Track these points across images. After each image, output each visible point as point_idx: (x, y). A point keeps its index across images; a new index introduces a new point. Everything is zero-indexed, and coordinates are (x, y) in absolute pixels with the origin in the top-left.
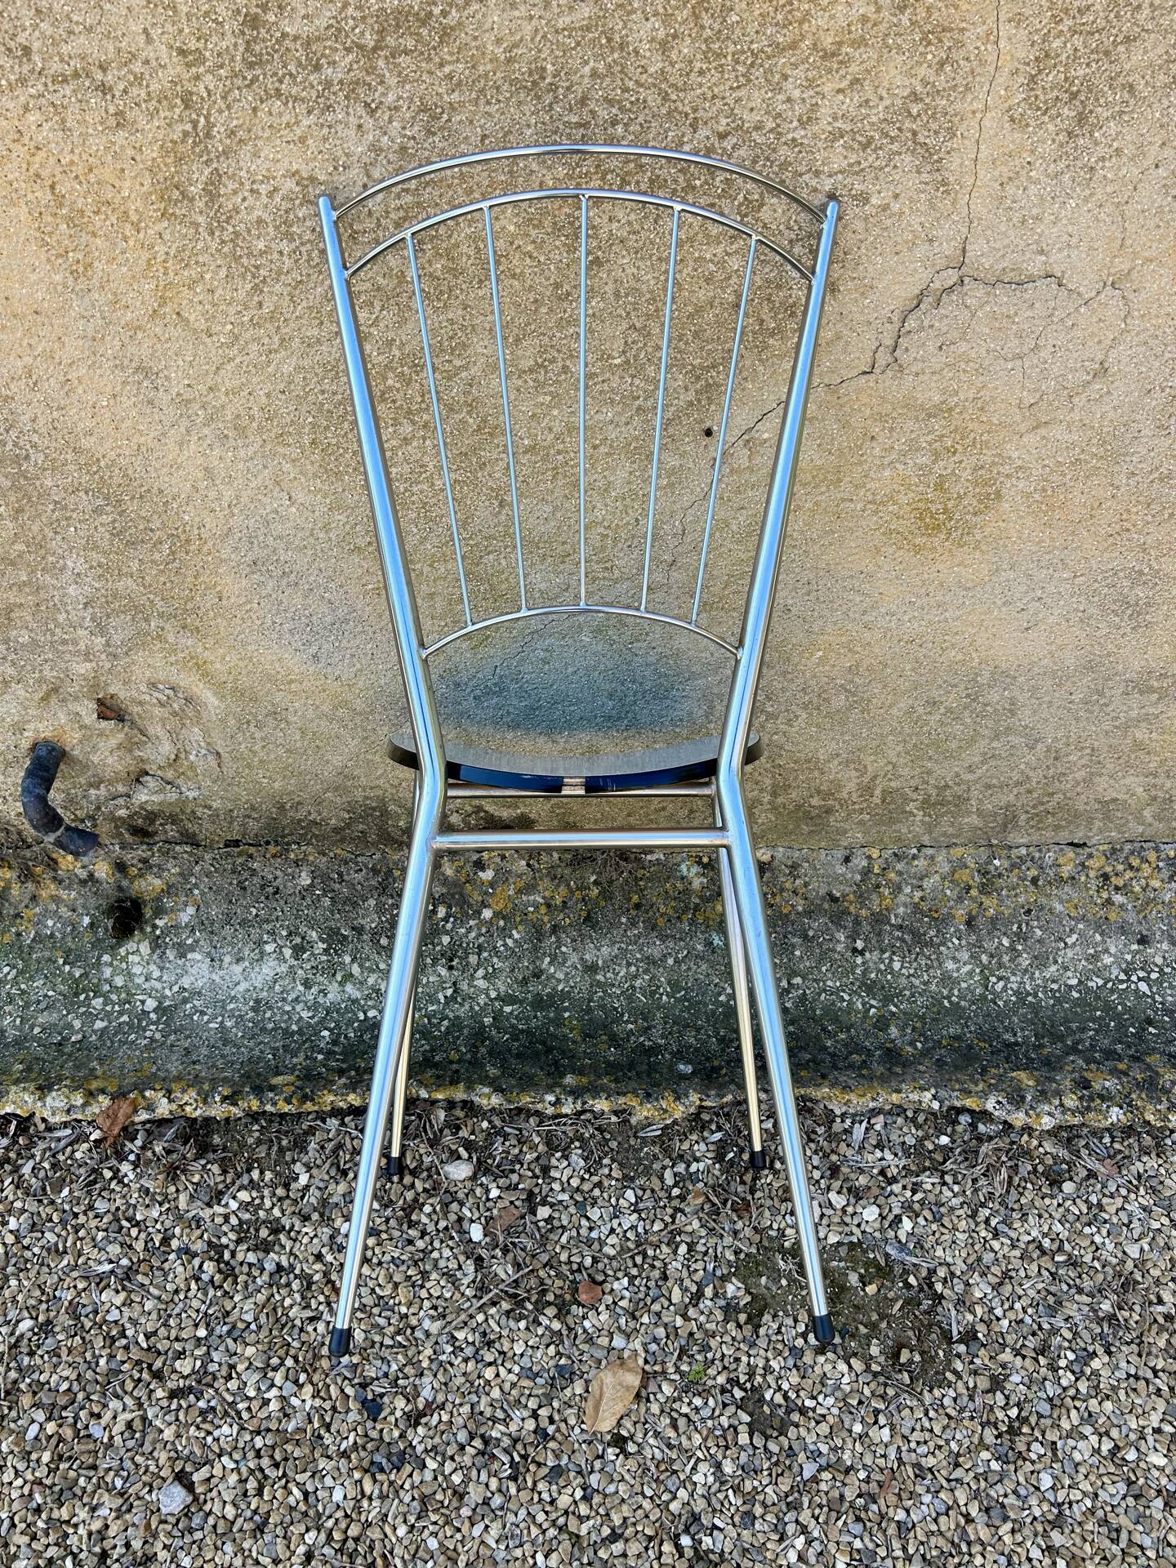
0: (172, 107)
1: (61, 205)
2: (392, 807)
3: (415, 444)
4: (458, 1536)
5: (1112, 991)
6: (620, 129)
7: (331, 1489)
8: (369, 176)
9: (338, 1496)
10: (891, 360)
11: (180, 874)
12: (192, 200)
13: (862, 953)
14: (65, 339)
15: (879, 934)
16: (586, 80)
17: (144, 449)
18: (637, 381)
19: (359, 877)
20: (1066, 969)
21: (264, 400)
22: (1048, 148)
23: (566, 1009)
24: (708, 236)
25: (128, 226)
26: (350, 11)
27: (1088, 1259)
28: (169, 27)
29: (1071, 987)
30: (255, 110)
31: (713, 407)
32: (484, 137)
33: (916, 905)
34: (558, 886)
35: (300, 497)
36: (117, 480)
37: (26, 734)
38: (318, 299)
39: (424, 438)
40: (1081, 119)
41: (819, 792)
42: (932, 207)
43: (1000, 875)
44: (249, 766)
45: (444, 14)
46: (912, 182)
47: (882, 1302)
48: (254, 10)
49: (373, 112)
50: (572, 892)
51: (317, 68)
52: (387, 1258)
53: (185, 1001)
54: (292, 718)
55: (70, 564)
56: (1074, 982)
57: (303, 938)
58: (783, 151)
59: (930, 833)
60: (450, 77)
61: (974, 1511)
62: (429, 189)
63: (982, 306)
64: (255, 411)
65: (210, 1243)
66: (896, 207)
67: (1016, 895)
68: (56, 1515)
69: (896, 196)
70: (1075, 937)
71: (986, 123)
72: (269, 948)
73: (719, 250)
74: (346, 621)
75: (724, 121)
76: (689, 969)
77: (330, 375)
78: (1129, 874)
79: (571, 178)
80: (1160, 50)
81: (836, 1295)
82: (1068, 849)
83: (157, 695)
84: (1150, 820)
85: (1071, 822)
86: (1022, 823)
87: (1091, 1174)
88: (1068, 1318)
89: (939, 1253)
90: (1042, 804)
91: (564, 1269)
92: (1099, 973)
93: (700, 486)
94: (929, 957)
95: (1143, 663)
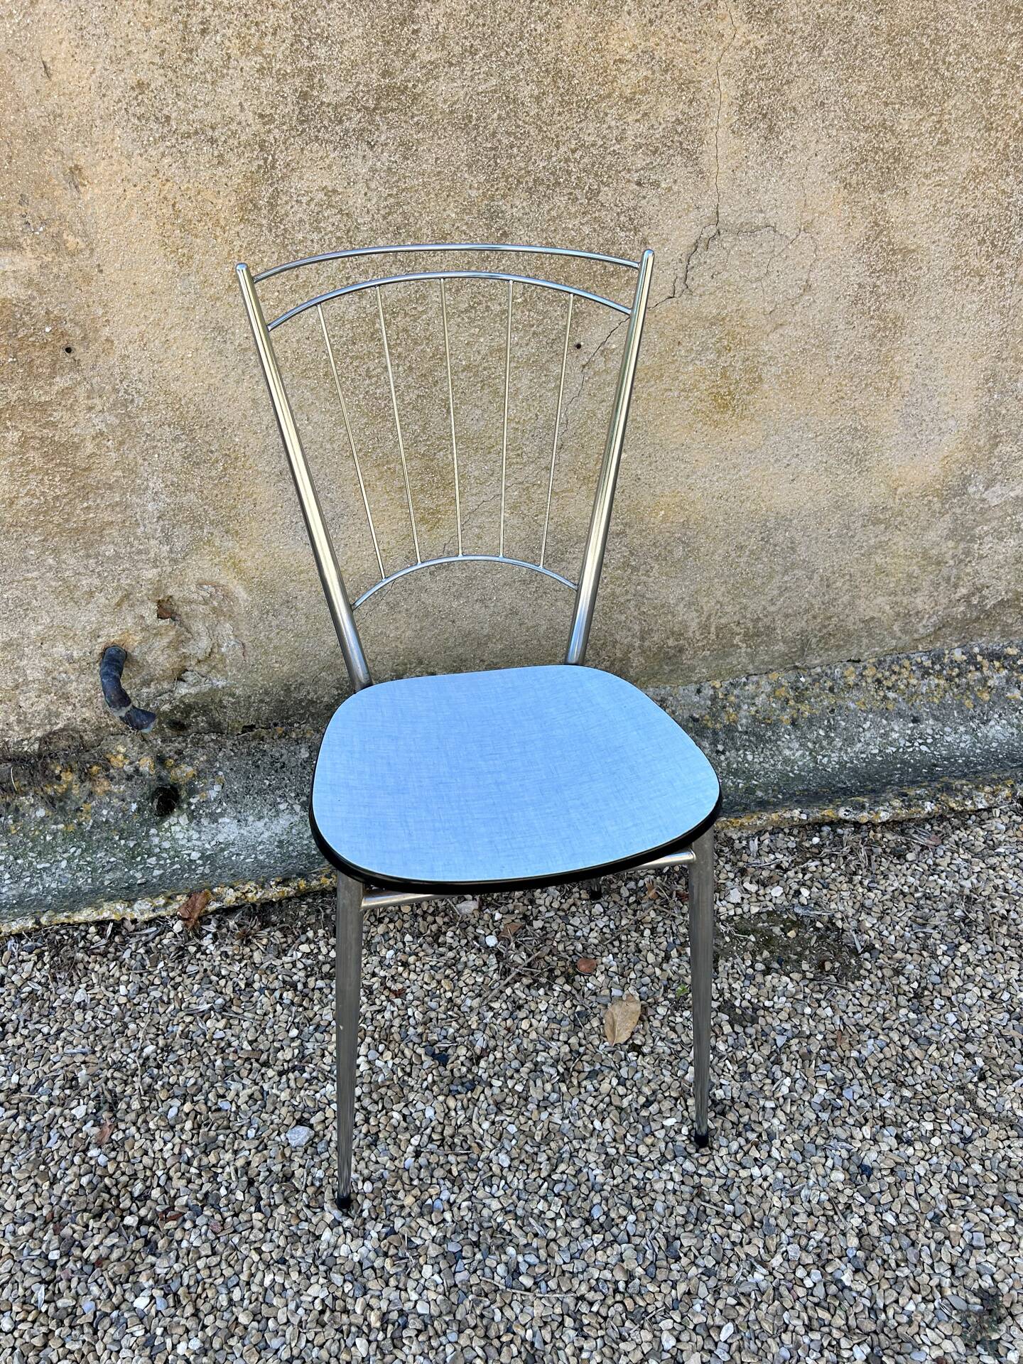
0: (252, 151)
1: (178, 217)
4: (530, 1122)
5: (904, 753)
6: (515, 150)
7: (423, 1111)
9: (429, 1113)
10: (684, 287)
11: (207, 761)
12: (260, 209)
13: (723, 753)
14: (169, 310)
15: (732, 739)
16: (495, 122)
17: (212, 388)
18: (532, 314)
20: (868, 744)
21: (295, 345)
22: (755, 147)
24: (569, 214)
25: (218, 229)
27: (937, 893)
28: (255, 102)
29: (875, 755)
30: (302, 149)
31: (579, 330)
32: (437, 159)
33: (754, 717)
35: (316, 417)
36: (192, 414)
37: (100, 640)
40: (771, 129)
41: (673, 633)
42: (696, 187)
43: (807, 689)
45: (414, 86)
46: (683, 172)
47: (799, 940)
48: (305, 89)
49: (372, 147)
51: (341, 122)
52: (427, 967)
53: (222, 850)
54: (300, 605)
55: (151, 485)
56: (876, 751)
58: (609, 158)
59: (753, 662)
60: (417, 124)
61: (906, 1041)
63: (733, 247)
65: (284, 982)
66: (675, 188)
67: (821, 701)
68: (205, 1161)
69: (675, 182)
70: (868, 723)
71: (719, 134)
72: (282, 807)
74: (342, 516)
75: (574, 142)
78: (894, 678)
79: (488, 181)
80: (806, 87)
81: (767, 941)
82: (849, 664)
83: (203, 593)
84: (899, 634)
85: (846, 642)
86: (814, 646)
87: (924, 848)
88: (935, 927)
89: (833, 906)
90: (825, 627)
91: (563, 954)
92: (891, 744)
93: (575, 387)
94: (771, 749)
95: (871, 500)
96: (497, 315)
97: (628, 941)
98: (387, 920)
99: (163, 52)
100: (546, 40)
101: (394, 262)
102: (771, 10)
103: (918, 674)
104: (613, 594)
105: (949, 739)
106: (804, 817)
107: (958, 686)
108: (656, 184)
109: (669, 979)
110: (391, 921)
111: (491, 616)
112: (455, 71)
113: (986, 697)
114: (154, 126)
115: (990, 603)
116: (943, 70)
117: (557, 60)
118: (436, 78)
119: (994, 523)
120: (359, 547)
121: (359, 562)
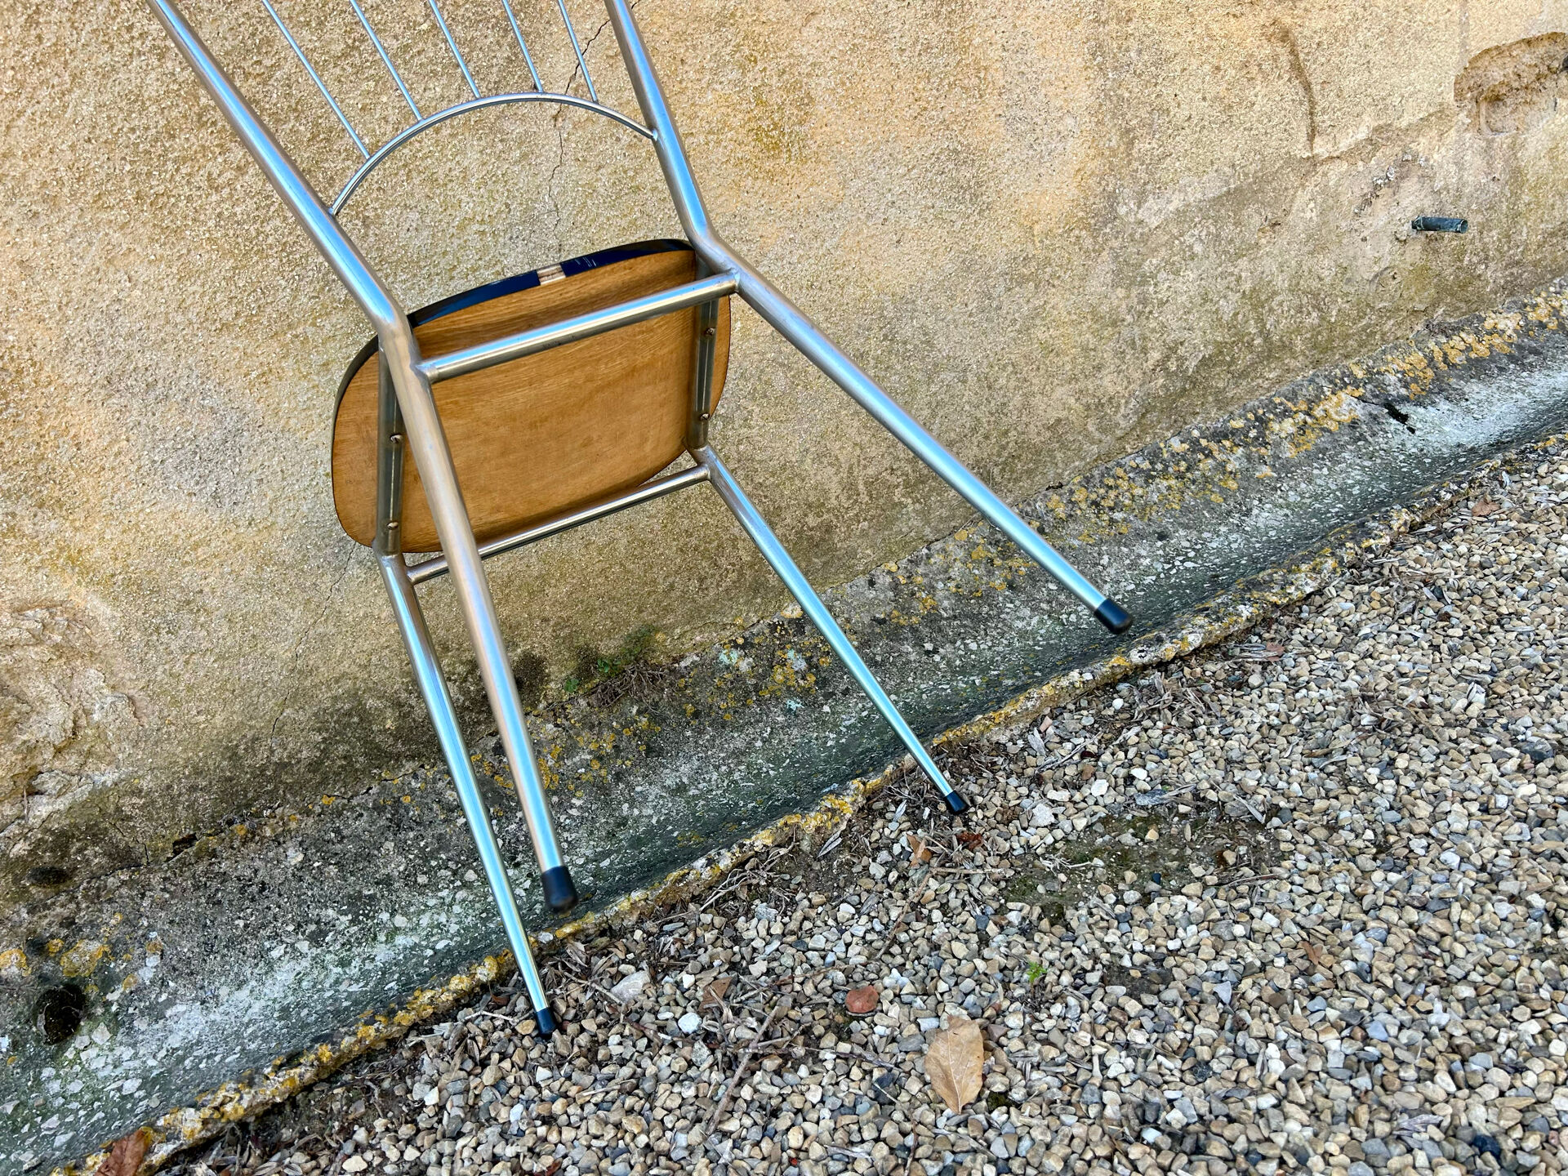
2: (371, 703)
11: (126, 921)
13: (935, 652)
15: (940, 630)
19: (362, 823)
20: (1118, 582)
21: (69, 155)
23: (672, 831)
27: (1319, 708)
29: (1133, 591)
33: (956, 594)
34: (600, 734)
35: (143, 273)
38: (102, 19)
41: (810, 506)
44: (176, 702)
47: (1169, 840)
50: (618, 733)
52: (590, 1108)
53: (181, 1060)
54: (211, 604)
56: (1132, 587)
57: (318, 923)
59: (928, 523)
61: (1411, 915)
64: (62, 172)
70: (1106, 558)
72: (275, 954)
74: (239, 432)
76: (781, 741)
77: (137, 106)
78: (1112, 494)
81: (1122, 859)
82: (1050, 493)
83: (27, 624)
84: (1097, 435)
85: (1036, 462)
86: (998, 479)
87: (1265, 665)
88: (1345, 751)
89: (1188, 777)
90: (1004, 448)
91: (818, 999)
92: (1146, 573)
93: (552, 149)
94: (996, 627)
95: (1005, 250)
97: (912, 940)
98: (495, 1057)
103: (1140, 480)
105: (1214, 545)
106: (1088, 676)
107: (1194, 482)
109: (1003, 970)
110: (503, 1056)
113: (1233, 485)
115: (1191, 365)
119: (1163, 252)
120: (284, 479)
121: (292, 505)
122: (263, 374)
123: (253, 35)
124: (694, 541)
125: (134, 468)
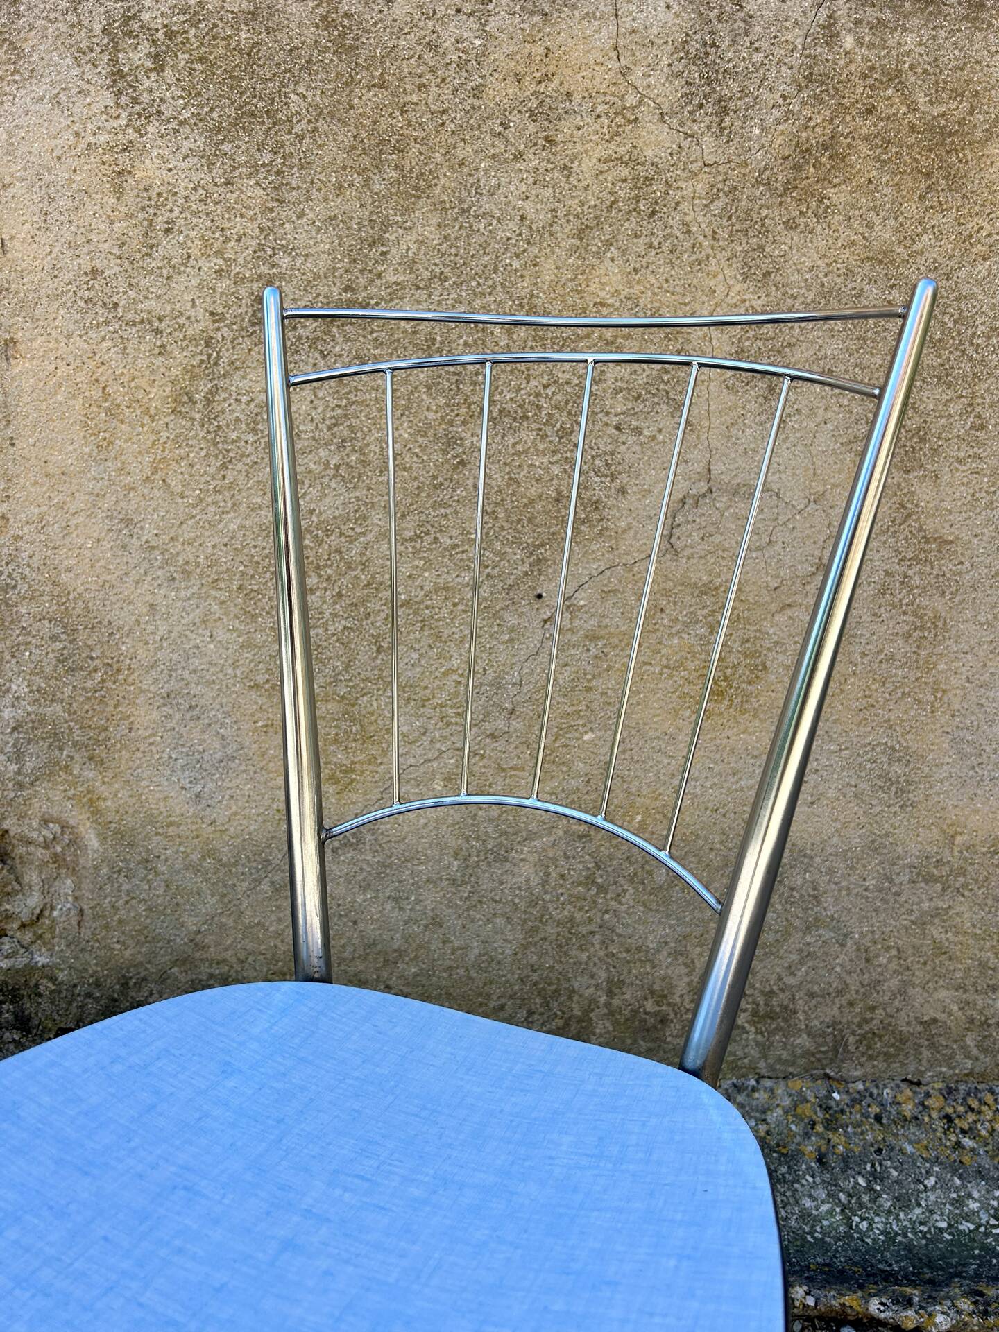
0: (197, 346)
1: (106, 401)
3: (318, 593)
5: (987, 1235)
8: (315, 396)
10: (668, 546)
12: (196, 402)
14: (77, 494)
16: (461, 347)
17: (107, 585)
18: (487, 553)
20: (932, 1212)
21: (210, 550)
22: (752, 406)
24: (537, 450)
25: (147, 417)
26: (321, 298)
28: (208, 299)
29: (941, 1230)
30: (250, 350)
31: (542, 578)
35: (221, 635)
36: (76, 612)
39: (326, 589)
41: (652, 992)
43: (842, 1112)
49: (324, 357)
54: (162, 868)
55: (14, 687)
56: (944, 1225)
59: (765, 1057)
60: (376, 339)
62: (354, 407)
63: (728, 508)
64: (201, 559)
66: (660, 438)
67: (862, 1133)
69: (660, 431)
70: (933, 1180)
71: (711, 388)
73: (545, 460)
74: (233, 759)
75: (546, 378)
77: (264, 534)
78: (971, 1117)
79: (448, 406)
80: (811, 352)
82: (904, 1086)
83: (45, 832)
84: (975, 1052)
85: (899, 1050)
86: (852, 1048)
90: (867, 1021)
92: (967, 1217)
93: (534, 643)
94: (784, 1194)
95: (919, 847)
96: (446, 549)
99: (124, 244)
100: (522, 276)
101: (334, 476)
102: (769, 273)
104: (572, 919)
106: (812, 1301)
108: (638, 431)
111: (406, 922)
112: (423, 295)
114: (100, 310)
116: (970, 351)
117: (532, 296)
118: (401, 298)
120: (247, 802)
121: (244, 822)
122: (266, 726)
123: (357, 511)
124: (535, 977)
125: (156, 757)
